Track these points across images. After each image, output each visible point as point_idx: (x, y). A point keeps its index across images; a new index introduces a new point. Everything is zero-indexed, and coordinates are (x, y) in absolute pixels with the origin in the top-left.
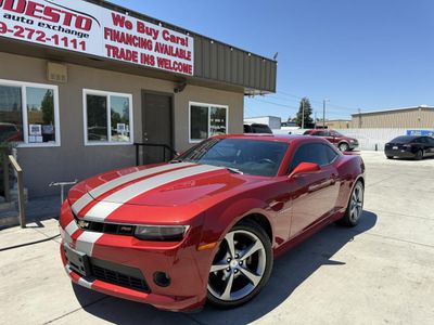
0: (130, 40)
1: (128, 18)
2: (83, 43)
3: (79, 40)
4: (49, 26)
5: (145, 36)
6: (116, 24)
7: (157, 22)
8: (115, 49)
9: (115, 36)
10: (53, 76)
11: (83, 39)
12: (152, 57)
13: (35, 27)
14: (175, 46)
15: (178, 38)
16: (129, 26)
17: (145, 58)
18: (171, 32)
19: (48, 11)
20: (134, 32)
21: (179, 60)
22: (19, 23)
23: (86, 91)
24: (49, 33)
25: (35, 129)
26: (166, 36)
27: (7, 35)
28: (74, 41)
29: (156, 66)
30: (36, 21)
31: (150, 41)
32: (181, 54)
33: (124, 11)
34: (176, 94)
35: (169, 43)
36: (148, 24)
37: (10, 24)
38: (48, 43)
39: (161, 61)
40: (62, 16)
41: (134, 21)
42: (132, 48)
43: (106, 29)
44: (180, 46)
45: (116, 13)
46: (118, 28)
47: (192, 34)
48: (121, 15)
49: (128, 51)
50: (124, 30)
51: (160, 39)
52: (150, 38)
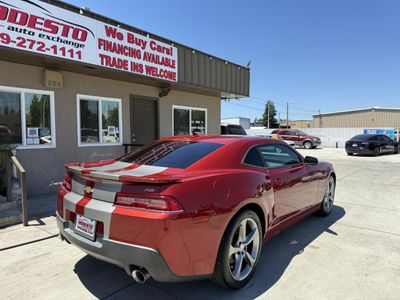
0: (121, 50)
1: (119, 30)
2: (79, 53)
3: (76, 50)
4: (48, 37)
5: (134, 46)
6: (108, 35)
7: (145, 34)
8: (108, 58)
9: (108, 46)
10: (50, 82)
11: (80, 49)
12: (141, 66)
13: (36, 38)
14: (161, 55)
15: (164, 48)
16: (121, 37)
17: (135, 66)
18: (158, 43)
19: (48, 23)
20: (124, 43)
21: (164, 68)
22: (22, 35)
23: (80, 97)
24: (49, 44)
25: (32, 132)
26: (153, 46)
27: (11, 45)
28: (71, 51)
29: (144, 73)
30: (37, 32)
31: (139, 51)
32: (166, 62)
33: (116, 23)
34: (161, 99)
35: (156, 53)
36: (137, 36)
37: (13, 35)
38: (47, 53)
39: (149, 69)
40: (61, 28)
41: (125, 32)
42: (123, 57)
43: (100, 40)
44: (165, 55)
45: (109, 26)
46: (110, 39)
47: (176, 45)
48: (113, 27)
49: (119, 60)
50: (116, 41)
51: (148, 49)
52: (139, 48)
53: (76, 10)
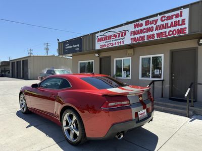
0: (142, 31)
1: (140, 22)
2: (123, 42)
4: (114, 40)
5: (150, 26)
6: (135, 28)
7: (156, 15)
8: (134, 39)
9: (135, 33)
11: (123, 40)
12: (153, 35)
13: (111, 42)
14: (169, 22)
15: (173, 16)
16: (141, 25)
17: (149, 37)
18: (167, 15)
20: (144, 27)
22: (108, 43)
23: (141, 57)
25: (124, 73)
26: (164, 19)
27: (106, 47)
28: (120, 42)
29: (156, 38)
30: (111, 40)
31: (153, 27)
32: (177, 24)
36: (150, 20)
37: (106, 44)
38: (114, 46)
39: (158, 35)
40: (118, 35)
41: (143, 22)
42: (142, 35)
43: (131, 32)
44: (175, 19)
45: (135, 23)
46: (137, 29)
48: (137, 23)
49: (140, 37)
50: (139, 28)
51: (159, 23)
52: (153, 25)
53: (122, 25)
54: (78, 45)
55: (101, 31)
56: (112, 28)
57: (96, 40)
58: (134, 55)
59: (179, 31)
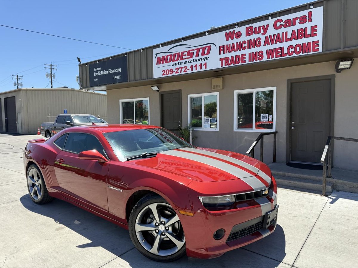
0: (239, 46)
1: (237, 29)
2: (205, 64)
3: (203, 63)
4: (189, 62)
5: (254, 36)
6: (227, 39)
7: (266, 17)
8: (226, 59)
9: (227, 49)
10: (214, 86)
11: (206, 61)
12: (261, 52)
13: (183, 65)
14: (289, 30)
15: (295, 19)
16: (239, 35)
17: (253, 56)
18: (284, 18)
20: (244, 38)
22: (177, 66)
25: (207, 120)
26: (278, 24)
27: (174, 74)
28: (201, 65)
29: (265, 59)
30: (183, 61)
32: (302, 33)
36: (256, 25)
38: (188, 72)
40: (195, 52)
42: (240, 53)
44: (298, 26)
45: (228, 31)
46: (230, 42)
48: (232, 30)
49: (237, 56)
50: (235, 41)
51: (271, 32)
52: (259, 35)
53: (202, 34)
54: (119, 70)
55: (163, 45)
56: (185, 39)
57: (155, 61)
58: (223, 88)
59: (306, 47)
